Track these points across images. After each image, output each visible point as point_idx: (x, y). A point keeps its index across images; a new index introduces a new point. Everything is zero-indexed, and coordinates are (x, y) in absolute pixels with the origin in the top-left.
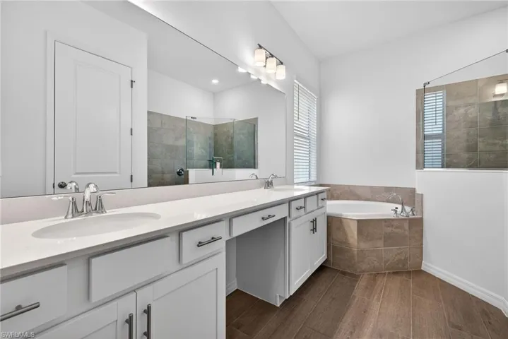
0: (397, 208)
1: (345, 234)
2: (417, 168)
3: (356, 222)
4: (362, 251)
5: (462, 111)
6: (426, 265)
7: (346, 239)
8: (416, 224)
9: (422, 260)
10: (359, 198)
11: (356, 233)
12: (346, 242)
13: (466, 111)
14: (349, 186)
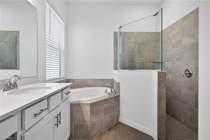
0: (106, 90)
1: (83, 114)
2: (114, 69)
3: (90, 105)
4: (93, 123)
5: (129, 44)
6: (121, 119)
7: (83, 118)
8: (117, 98)
9: (119, 116)
10: (88, 86)
11: (89, 113)
12: (84, 120)
13: (131, 45)
14: (84, 79)
